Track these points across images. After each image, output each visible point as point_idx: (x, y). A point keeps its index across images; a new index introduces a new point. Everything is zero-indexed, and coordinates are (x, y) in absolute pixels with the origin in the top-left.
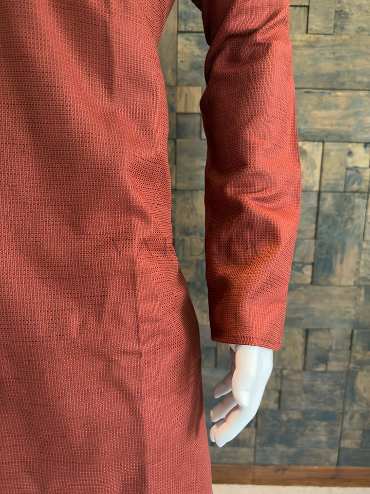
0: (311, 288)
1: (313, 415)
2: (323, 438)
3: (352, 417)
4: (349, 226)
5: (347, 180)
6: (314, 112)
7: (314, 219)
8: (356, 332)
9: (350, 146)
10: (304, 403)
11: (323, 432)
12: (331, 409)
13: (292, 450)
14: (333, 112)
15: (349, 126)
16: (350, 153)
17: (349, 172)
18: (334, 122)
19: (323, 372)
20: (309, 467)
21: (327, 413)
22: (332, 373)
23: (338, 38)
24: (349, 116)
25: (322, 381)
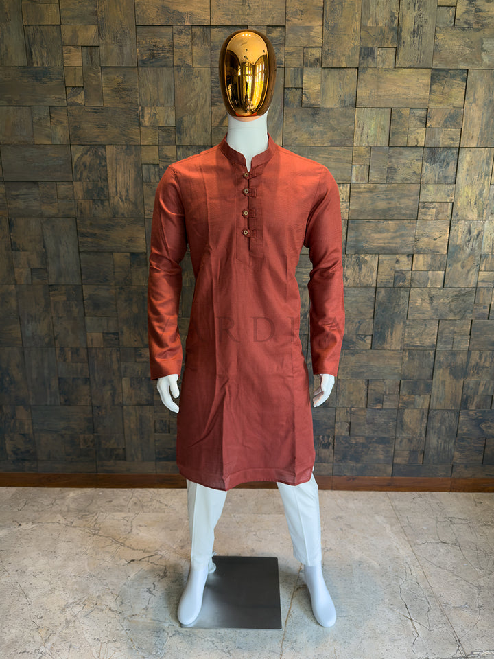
0: (371, 351)
1: (374, 440)
2: (381, 457)
3: (401, 442)
4: (397, 310)
5: (395, 278)
6: (372, 235)
7: (373, 305)
8: (402, 381)
9: (397, 256)
10: (367, 432)
11: (382, 452)
12: (386, 436)
13: (359, 465)
14: (385, 235)
15: (396, 243)
16: (397, 261)
17: (396, 274)
18: (386, 241)
19: (380, 409)
20: (372, 477)
21: (383, 438)
22: (386, 409)
23: (389, 186)
24: (397, 237)
25: (380, 416)
